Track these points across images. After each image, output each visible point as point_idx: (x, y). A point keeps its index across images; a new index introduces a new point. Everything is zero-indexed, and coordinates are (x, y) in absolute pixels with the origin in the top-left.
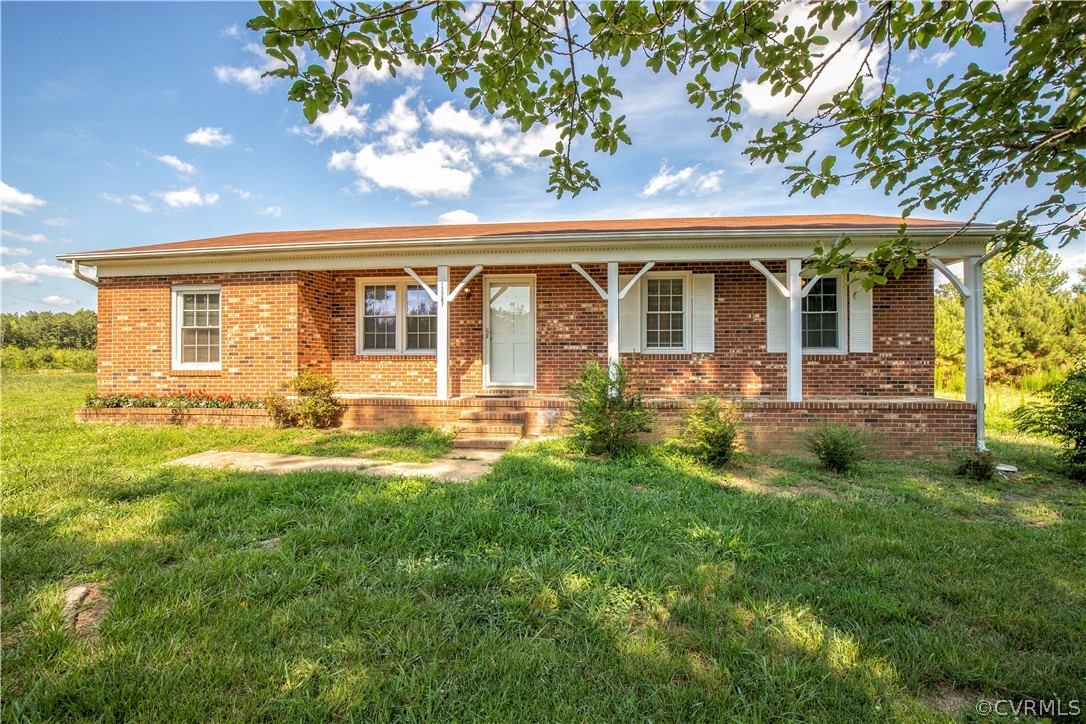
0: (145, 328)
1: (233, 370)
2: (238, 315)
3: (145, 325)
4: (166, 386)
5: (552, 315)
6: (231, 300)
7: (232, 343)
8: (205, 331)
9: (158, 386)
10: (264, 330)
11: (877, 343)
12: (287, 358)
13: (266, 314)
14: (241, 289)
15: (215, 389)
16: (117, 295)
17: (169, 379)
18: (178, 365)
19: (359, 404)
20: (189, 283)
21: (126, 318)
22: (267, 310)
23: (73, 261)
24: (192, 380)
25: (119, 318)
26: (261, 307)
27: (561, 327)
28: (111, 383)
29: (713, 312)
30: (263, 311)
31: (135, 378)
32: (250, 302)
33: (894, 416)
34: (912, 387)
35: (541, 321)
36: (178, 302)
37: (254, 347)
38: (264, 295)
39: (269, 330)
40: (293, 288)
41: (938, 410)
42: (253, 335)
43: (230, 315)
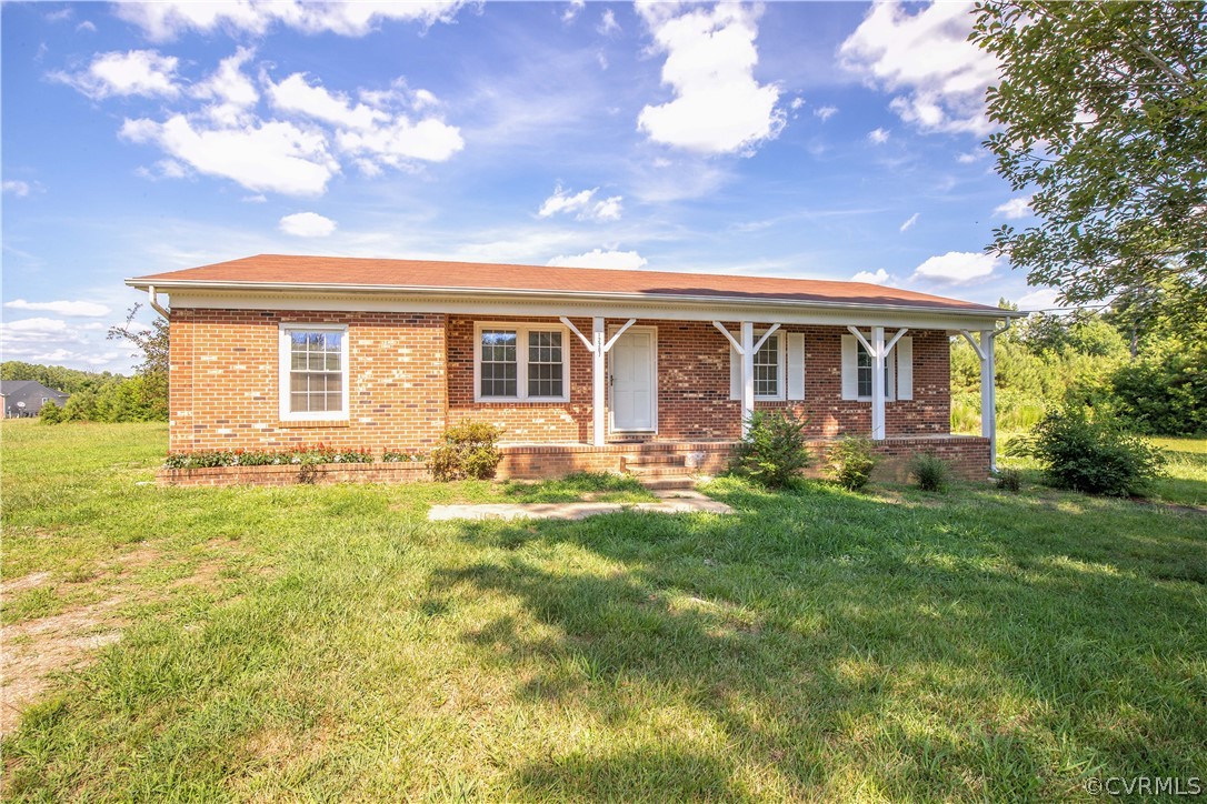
0: (242, 372)
1: (365, 420)
2: (370, 359)
3: (244, 367)
4: (273, 440)
5: (673, 365)
6: (361, 342)
7: (363, 389)
8: (321, 376)
9: (262, 440)
10: (403, 376)
11: (915, 392)
12: (432, 406)
13: (406, 359)
14: (373, 331)
15: (339, 442)
16: (198, 333)
17: (277, 431)
18: (287, 414)
19: (514, 452)
20: (306, 321)
21: (214, 358)
22: (407, 355)
23: (151, 288)
24: (310, 432)
25: (204, 358)
26: (400, 351)
27: (681, 376)
28: (192, 437)
29: (803, 366)
30: (402, 355)
31: (228, 431)
32: (386, 345)
33: (942, 449)
34: (937, 427)
35: (662, 370)
36: (285, 341)
37: (392, 394)
38: (403, 338)
39: (410, 376)
40: (440, 332)
41: (968, 444)
42: (390, 381)
43: (360, 359)
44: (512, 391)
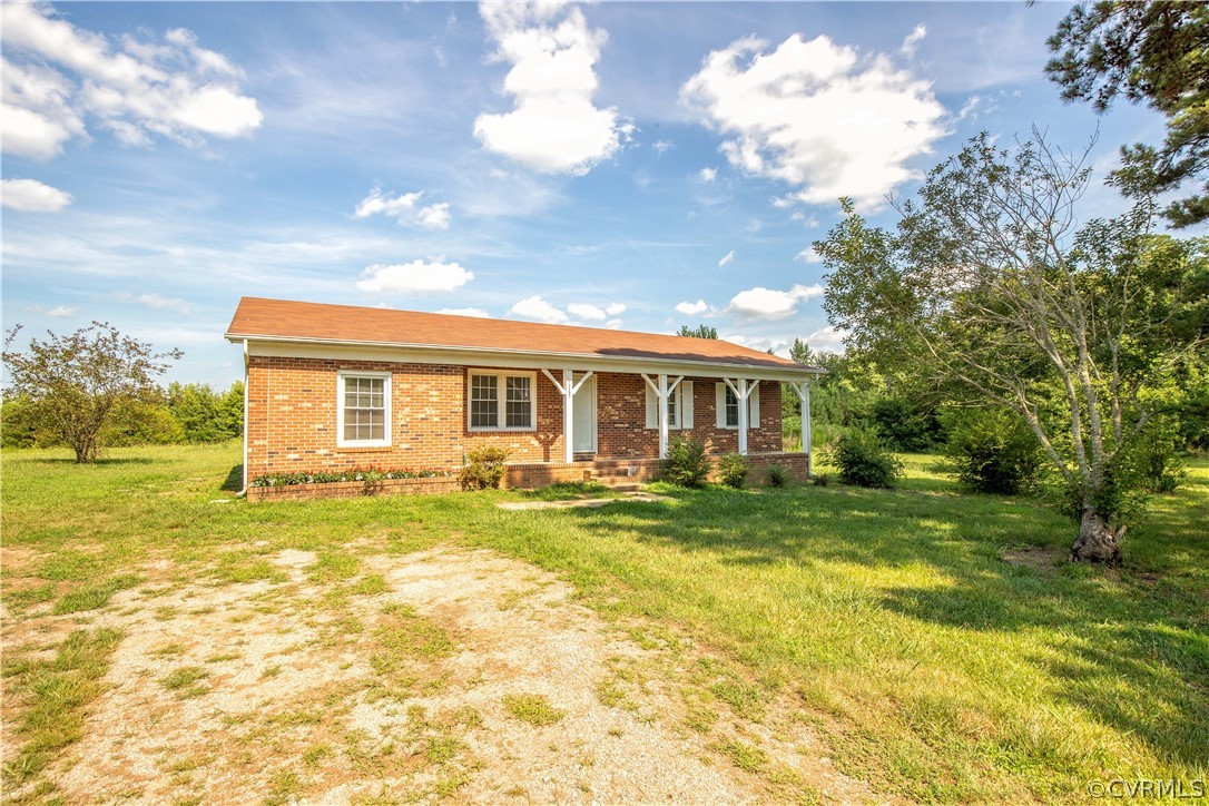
0: (308, 408)
1: (404, 446)
2: (409, 399)
3: (310, 405)
4: (333, 462)
5: (608, 403)
6: (402, 386)
7: (403, 422)
8: (367, 412)
9: (324, 463)
10: (433, 412)
11: (761, 423)
12: (454, 435)
13: (435, 399)
14: (411, 377)
15: (387, 463)
16: (272, 376)
17: (336, 455)
18: (342, 443)
19: (511, 469)
20: (360, 369)
21: (286, 397)
22: (436, 396)
23: (246, 341)
24: (362, 456)
25: (277, 397)
26: (431, 393)
27: (613, 412)
28: (266, 462)
29: (692, 404)
30: (432, 396)
31: (296, 456)
32: (420, 388)
33: (780, 461)
34: (774, 446)
35: (600, 407)
36: (341, 383)
37: (425, 426)
38: (433, 383)
39: (438, 412)
40: (458, 379)
42: (423, 416)
43: (401, 399)
44: (494, 423)
